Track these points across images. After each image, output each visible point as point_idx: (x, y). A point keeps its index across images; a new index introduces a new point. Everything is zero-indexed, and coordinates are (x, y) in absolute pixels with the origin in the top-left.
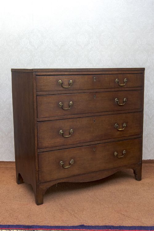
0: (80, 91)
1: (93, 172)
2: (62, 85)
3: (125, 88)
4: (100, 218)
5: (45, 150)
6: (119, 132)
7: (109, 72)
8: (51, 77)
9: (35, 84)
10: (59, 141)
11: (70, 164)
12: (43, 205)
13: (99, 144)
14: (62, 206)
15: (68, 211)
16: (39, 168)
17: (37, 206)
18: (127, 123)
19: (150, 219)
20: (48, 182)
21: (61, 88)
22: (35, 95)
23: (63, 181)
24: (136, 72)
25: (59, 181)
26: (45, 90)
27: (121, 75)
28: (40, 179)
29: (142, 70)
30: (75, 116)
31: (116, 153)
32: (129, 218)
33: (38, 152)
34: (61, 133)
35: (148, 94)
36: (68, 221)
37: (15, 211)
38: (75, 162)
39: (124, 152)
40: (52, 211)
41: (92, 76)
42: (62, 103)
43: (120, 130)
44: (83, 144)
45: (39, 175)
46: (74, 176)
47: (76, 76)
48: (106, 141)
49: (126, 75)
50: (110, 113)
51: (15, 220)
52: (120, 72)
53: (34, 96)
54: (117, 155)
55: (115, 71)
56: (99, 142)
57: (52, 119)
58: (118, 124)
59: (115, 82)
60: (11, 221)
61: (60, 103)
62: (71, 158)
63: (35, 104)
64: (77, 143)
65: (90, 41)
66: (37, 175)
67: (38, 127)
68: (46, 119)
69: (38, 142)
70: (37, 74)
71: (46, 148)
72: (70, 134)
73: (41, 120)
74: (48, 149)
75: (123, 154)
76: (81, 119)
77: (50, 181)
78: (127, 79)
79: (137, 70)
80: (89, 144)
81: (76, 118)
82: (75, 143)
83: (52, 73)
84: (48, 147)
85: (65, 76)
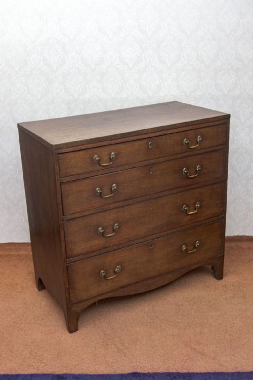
0: (127, 167)
1: (150, 278)
2: (99, 162)
3: (198, 150)
4: (161, 356)
5: (77, 258)
6: (188, 217)
7: (173, 130)
8: (81, 153)
9: (57, 167)
10: (98, 242)
11: (115, 273)
12: (78, 332)
13: (159, 239)
14: (105, 334)
15: (114, 344)
16: (69, 285)
17: (70, 335)
18: (201, 201)
19: (232, 357)
20: (84, 301)
21: (98, 167)
22: (58, 184)
23: (106, 297)
24: (217, 123)
25: (100, 298)
26: (73, 173)
27: (192, 131)
28: (72, 299)
29: (226, 119)
30: (121, 204)
31: (184, 248)
32: (203, 357)
33: (67, 262)
34: (100, 232)
35: (237, 139)
36: (114, 363)
37: (38, 346)
38: (122, 269)
39: (197, 243)
40: (91, 345)
41: (146, 140)
42: (101, 189)
43: (190, 213)
44: (135, 242)
45: (69, 294)
46: (122, 287)
47: (120, 146)
48: (169, 232)
49: (200, 130)
50: (175, 191)
51: (40, 364)
52: (190, 128)
53: (56, 185)
54: (186, 250)
55: (183, 127)
56: (158, 235)
57: (87, 213)
58: (188, 206)
59: (183, 144)
60: (34, 364)
61: (98, 189)
62: (117, 264)
63: (59, 196)
64: (126, 241)
65: (143, 56)
66: (67, 294)
67: (65, 228)
68: (78, 215)
69: (67, 249)
70: (59, 152)
71: (78, 255)
72: (114, 231)
73: (69, 217)
74: (81, 257)
75: (195, 247)
76: (130, 206)
77: (87, 300)
78: (202, 137)
79: (217, 119)
80: (143, 240)
81: (123, 207)
82: (123, 242)
83: (82, 147)
84: (82, 254)
85: (104, 148)
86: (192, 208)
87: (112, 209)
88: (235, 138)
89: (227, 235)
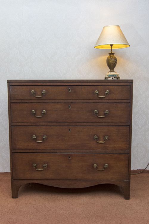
0: (53, 101)
2: (34, 94)
3: (106, 100)
5: (18, 151)
7: (87, 84)
8: (23, 87)
10: (32, 145)
11: (43, 168)
13: (75, 154)
17: (12, 199)
18: (109, 136)
21: (34, 98)
22: (9, 103)
23: (37, 182)
24: (122, 84)
25: (32, 182)
26: (19, 98)
27: (102, 86)
28: (14, 176)
29: (129, 82)
30: (48, 124)
31: (95, 165)
33: (12, 152)
34: (34, 138)
38: (48, 166)
39: (106, 165)
41: (66, 87)
42: (35, 111)
43: (100, 142)
44: (58, 151)
46: (48, 180)
47: (49, 87)
48: (84, 151)
49: (108, 86)
50: (88, 124)
52: (100, 84)
54: (97, 167)
55: (94, 82)
56: (75, 151)
57: (25, 124)
58: (98, 136)
59: (94, 94)
61: (33, 110)
62: (45, 163)
64: (51, 149)
67: (12, 130)
68: (20, 124)
69: (12, 143)
70: (10, 85)
71: (19, 149)
72: (43, 140)
73: (15, 124)
74: (21, 151)
75: (104, 168)
76: (55, 127)
77: (24, 180)
79: (121, 81)
80: (63, 151)
81: (50, 126)
82: (49, 149)
83: (24, 84)
84: (21, 149)
85: (38, 86)
86: (102, 139)
87: (43, 125)
88: (137, 104)
89: (132, 169)
